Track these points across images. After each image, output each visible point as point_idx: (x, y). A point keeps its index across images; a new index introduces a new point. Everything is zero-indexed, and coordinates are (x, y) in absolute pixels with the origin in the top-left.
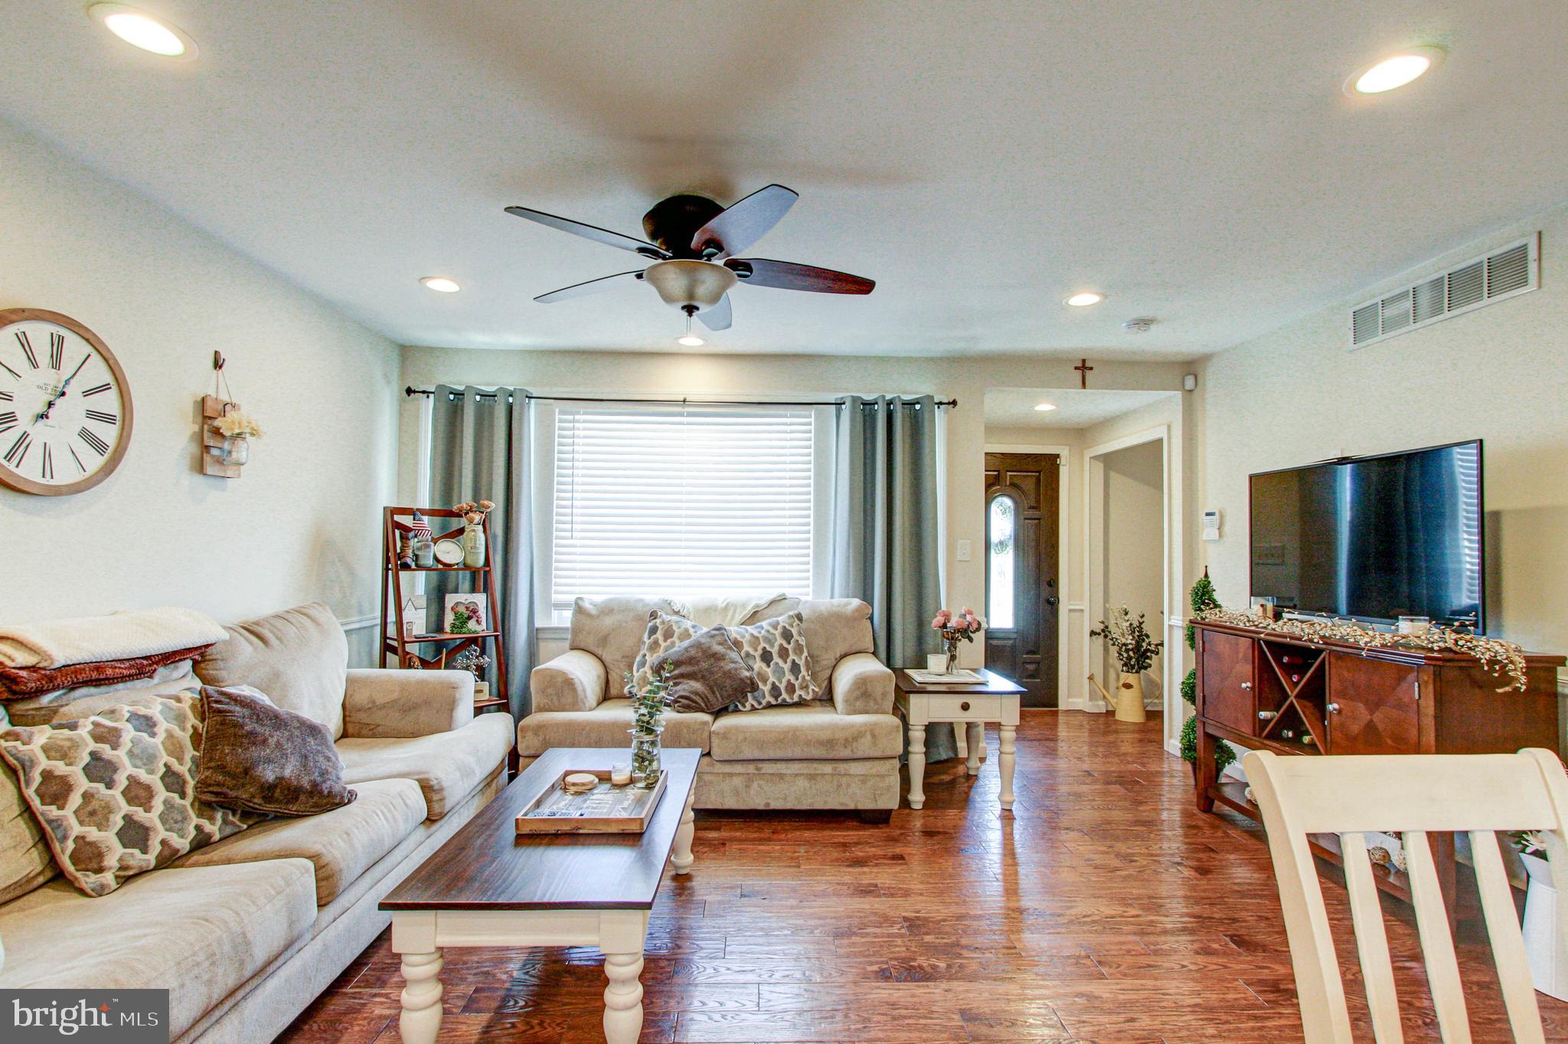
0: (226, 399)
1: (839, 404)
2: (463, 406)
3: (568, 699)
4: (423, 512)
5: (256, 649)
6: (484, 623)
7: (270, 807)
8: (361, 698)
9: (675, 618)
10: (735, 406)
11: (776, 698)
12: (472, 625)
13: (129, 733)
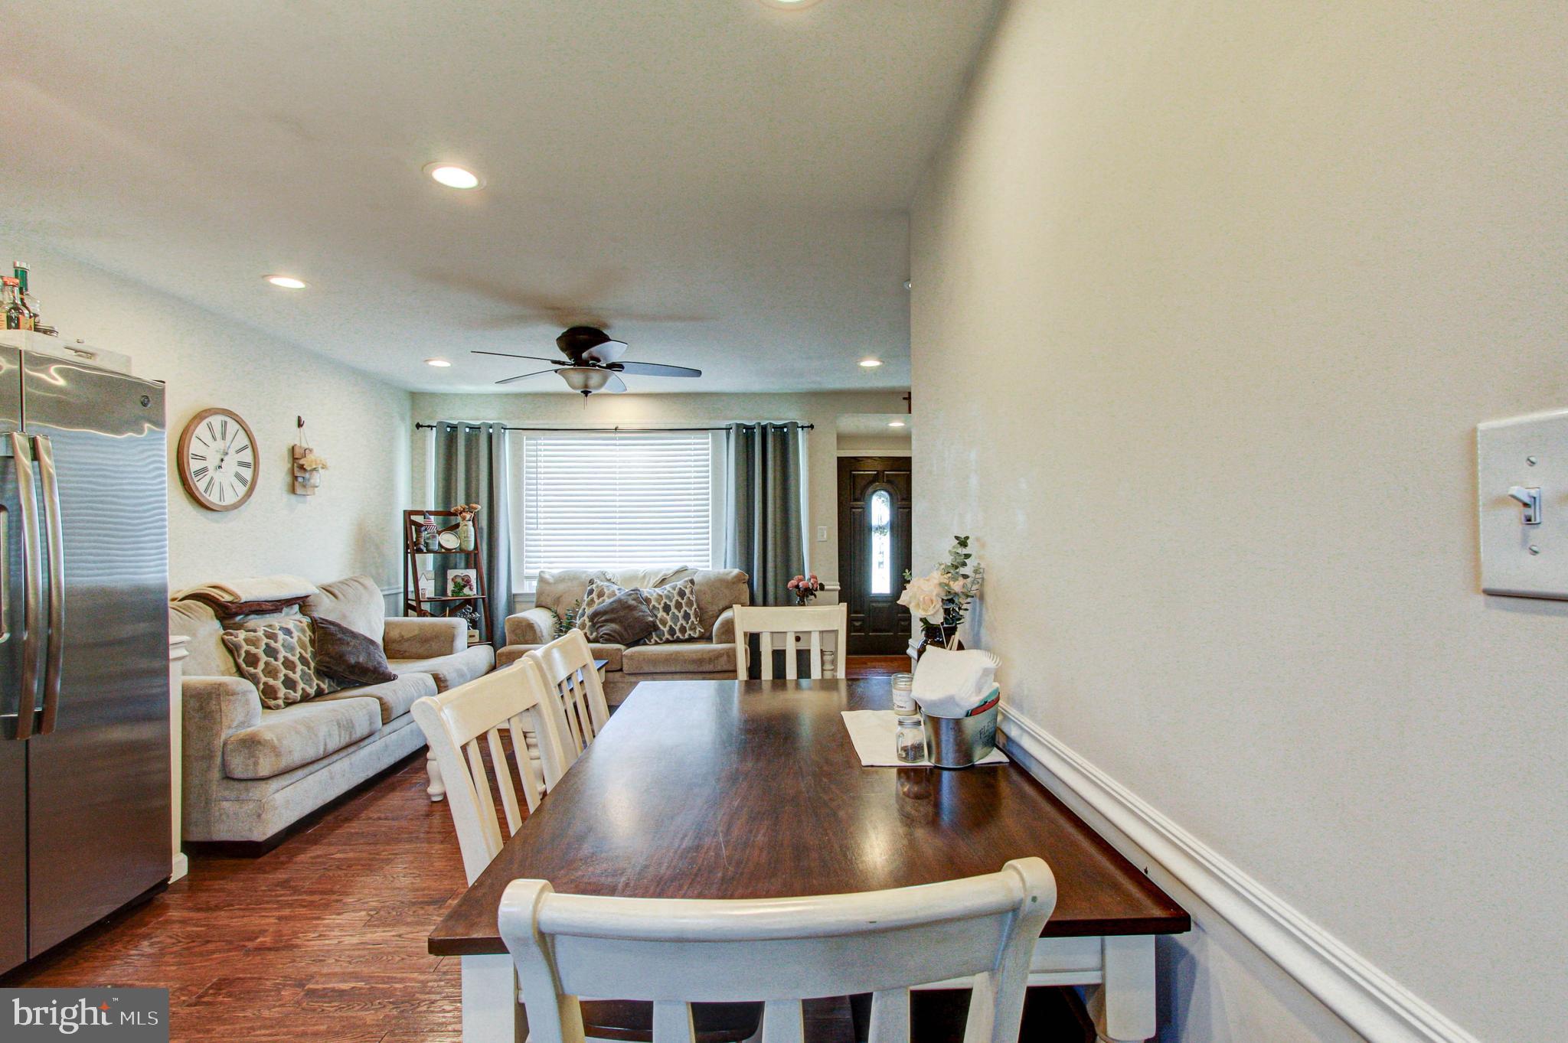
0: (306, 446)
1: (728, 429)
2: (457, 435)
3: (529, 636)
4: (431, 513)
5: (331, 601)
6: (475, 590)
7: (352, 677)
8: (394, 634)
9: (606, 583)
10: (650, 432)
11: (673, 636)
12: (466, 591)
13: (281, 636)
